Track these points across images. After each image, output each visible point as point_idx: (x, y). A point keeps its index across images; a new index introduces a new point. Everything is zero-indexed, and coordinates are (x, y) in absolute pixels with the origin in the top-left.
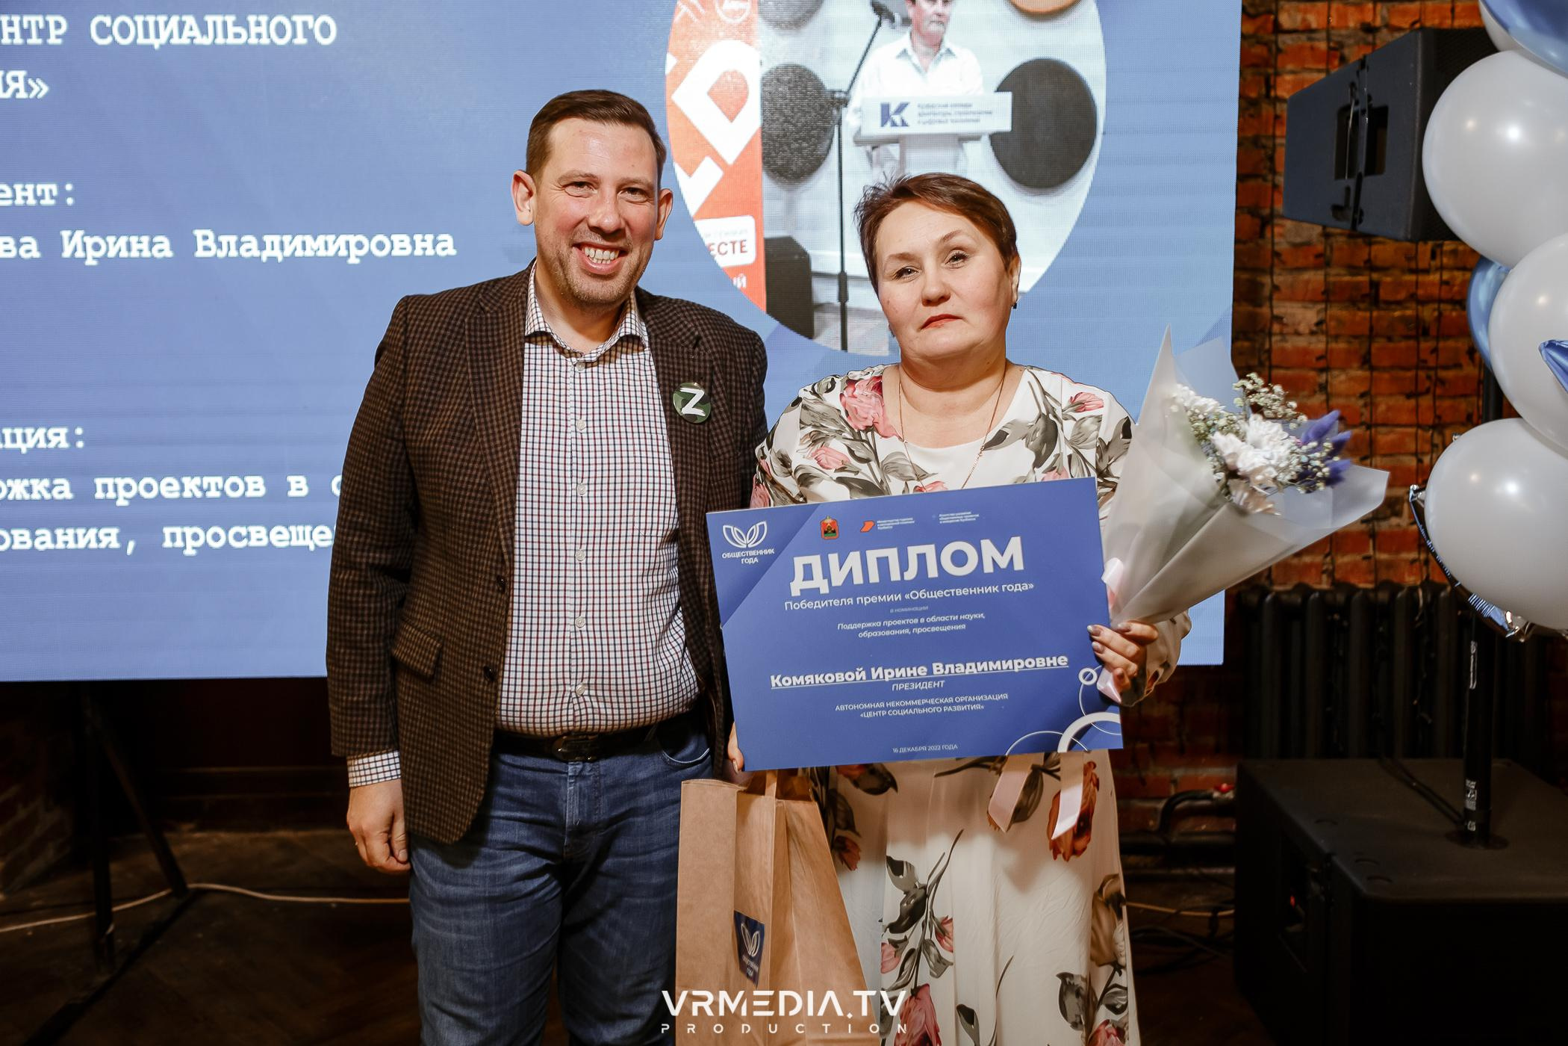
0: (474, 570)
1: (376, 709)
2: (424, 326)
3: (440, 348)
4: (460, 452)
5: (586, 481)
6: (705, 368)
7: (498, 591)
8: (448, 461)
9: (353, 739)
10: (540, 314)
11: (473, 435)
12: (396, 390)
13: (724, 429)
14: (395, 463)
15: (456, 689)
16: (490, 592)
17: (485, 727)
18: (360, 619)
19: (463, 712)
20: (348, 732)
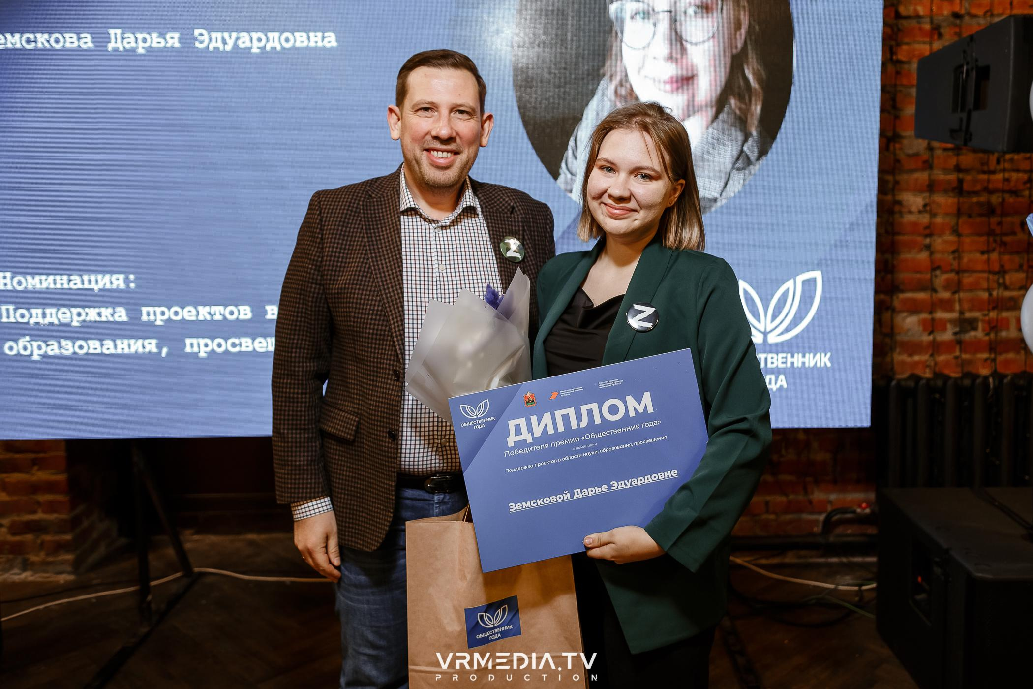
0: (377, 367)
1: (311, 469)
2: (333, 209)
3: (344, 222)
4: (363, 290)
7: (394, 380)
8: (356, 296)
9: (296, 491)
10: (410, 196)
11: (370, 277)
12: (317, 252)
13: (532, 267)
14: (318, 300)
15: (371, 447)
16: (389, 381)
17: (391, 471)
18: (299, 409)
19: (376, 462)
20: (293, 486)
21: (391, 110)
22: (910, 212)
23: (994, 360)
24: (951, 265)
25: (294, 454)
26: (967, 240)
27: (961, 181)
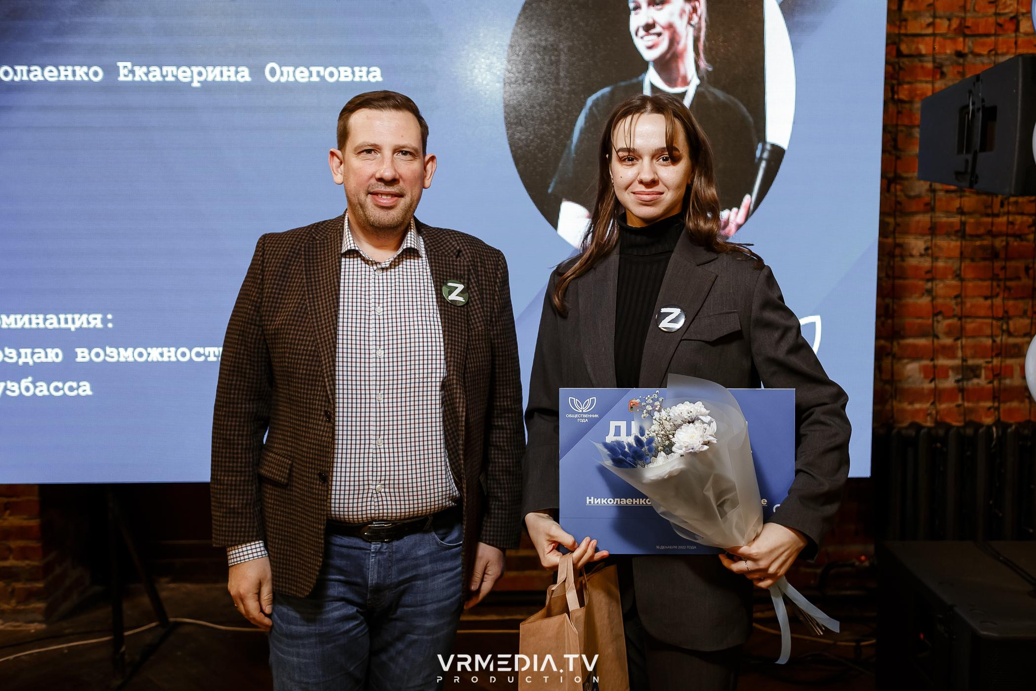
0: (309, 408)
1: (246, 513)
2: (275, 251)
3: (285, 264)
4: (298, 330)
5: (382, 347)
6: (464, 270)
7: (326, 421)
8: (291, 336)
9: (230, 534)
10: (351, 238)
11: (306, 318)
12: (257, 293)
13: (477, 311)
14: (257, 341)
15: (303, 490)
16: (320, 423)
17: (321, 514)
18: (235, 451)
19: (306, 506)
20: (227, 529)
21: (333, 154)
22: (912, 256)
23: (997, 409)
24: (954, 310)
25: (229, 497)
26: (970, 284)
27: (963, 224)
